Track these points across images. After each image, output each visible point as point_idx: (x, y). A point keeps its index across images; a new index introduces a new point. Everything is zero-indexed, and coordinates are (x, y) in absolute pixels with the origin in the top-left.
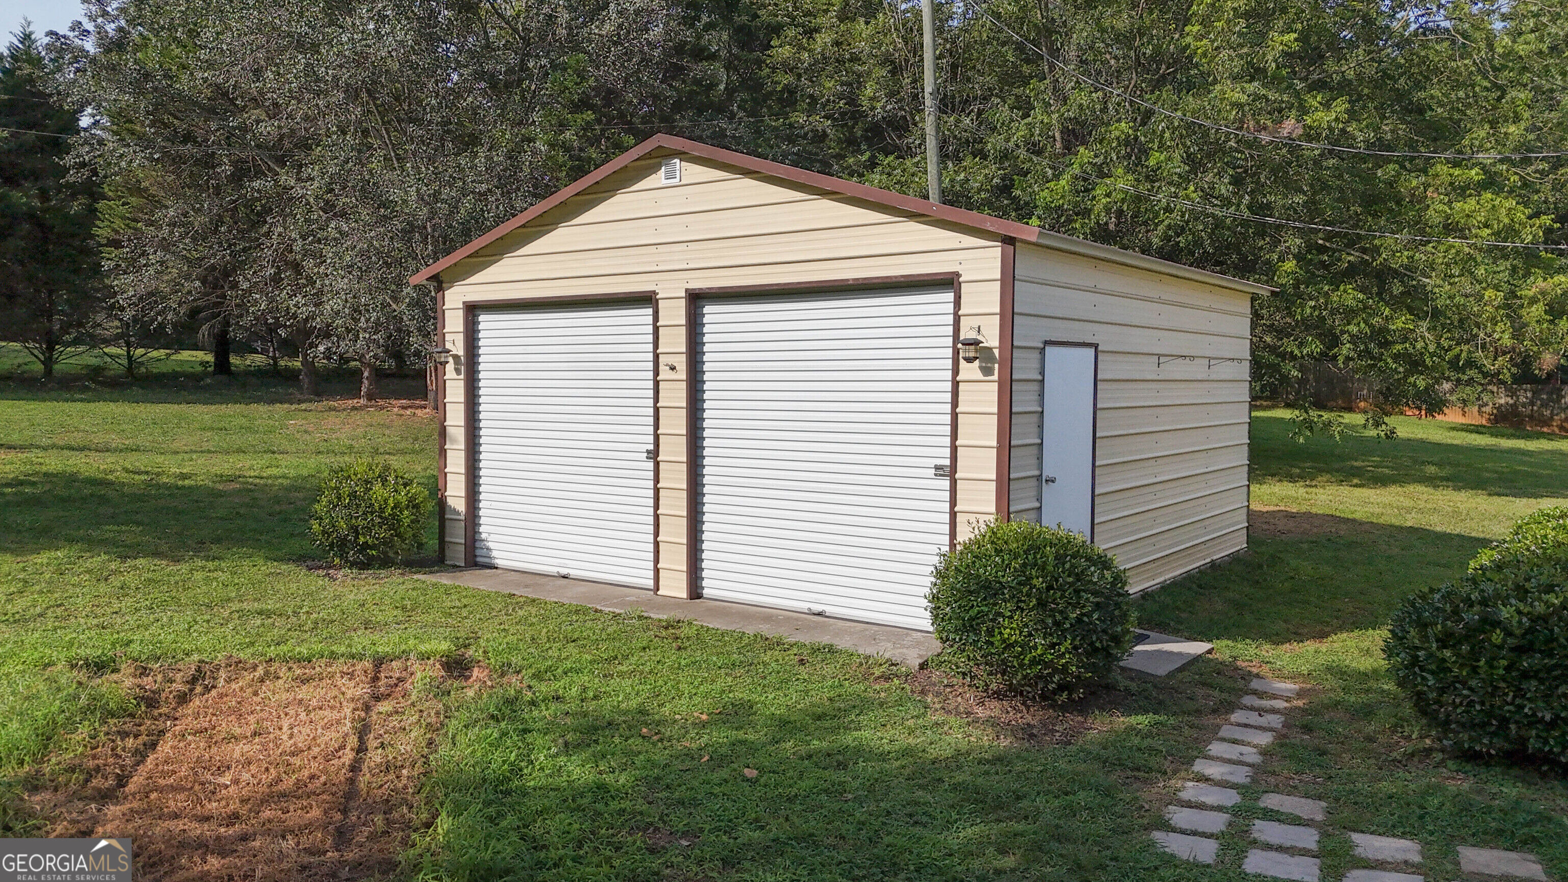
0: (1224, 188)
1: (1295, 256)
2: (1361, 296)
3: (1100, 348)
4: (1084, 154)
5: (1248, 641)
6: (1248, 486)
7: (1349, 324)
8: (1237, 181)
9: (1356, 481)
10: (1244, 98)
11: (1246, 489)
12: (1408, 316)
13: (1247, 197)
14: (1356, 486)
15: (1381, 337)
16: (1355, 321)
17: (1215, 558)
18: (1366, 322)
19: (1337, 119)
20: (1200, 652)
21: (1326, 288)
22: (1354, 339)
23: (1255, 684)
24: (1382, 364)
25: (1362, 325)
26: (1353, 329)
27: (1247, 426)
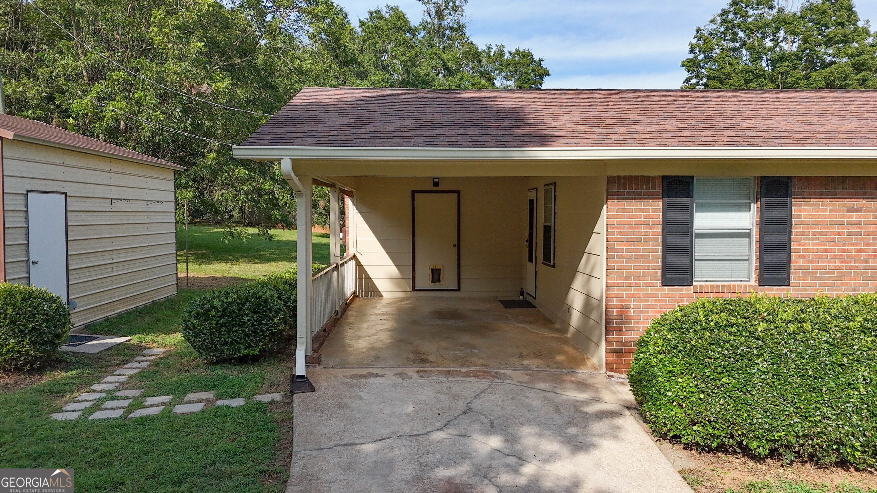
0: (177, 113)
1: (216, 151)
2: (247, 172)
3: (68, 194)
4: (99, 87)
5: (152, 334)
6: (177, 264)
7: (243, 185)
8: (185, 111)
9: (257, 261)
10: (180, 70)
11: (175, 265)
12: (271, 183)
13: (190, 120)
14: (257, 263)
15: (258, 191)
16: (246, 184)
17: (155, 299)
18: (251, 185)
19: (226, 87)
20: (123, 341)
21: (233, 167)
22: (246, 193)
23: (146, 352)
24: (259, 205)
25: (249, 186)
26: (245, 188)
27: (174, 234)
